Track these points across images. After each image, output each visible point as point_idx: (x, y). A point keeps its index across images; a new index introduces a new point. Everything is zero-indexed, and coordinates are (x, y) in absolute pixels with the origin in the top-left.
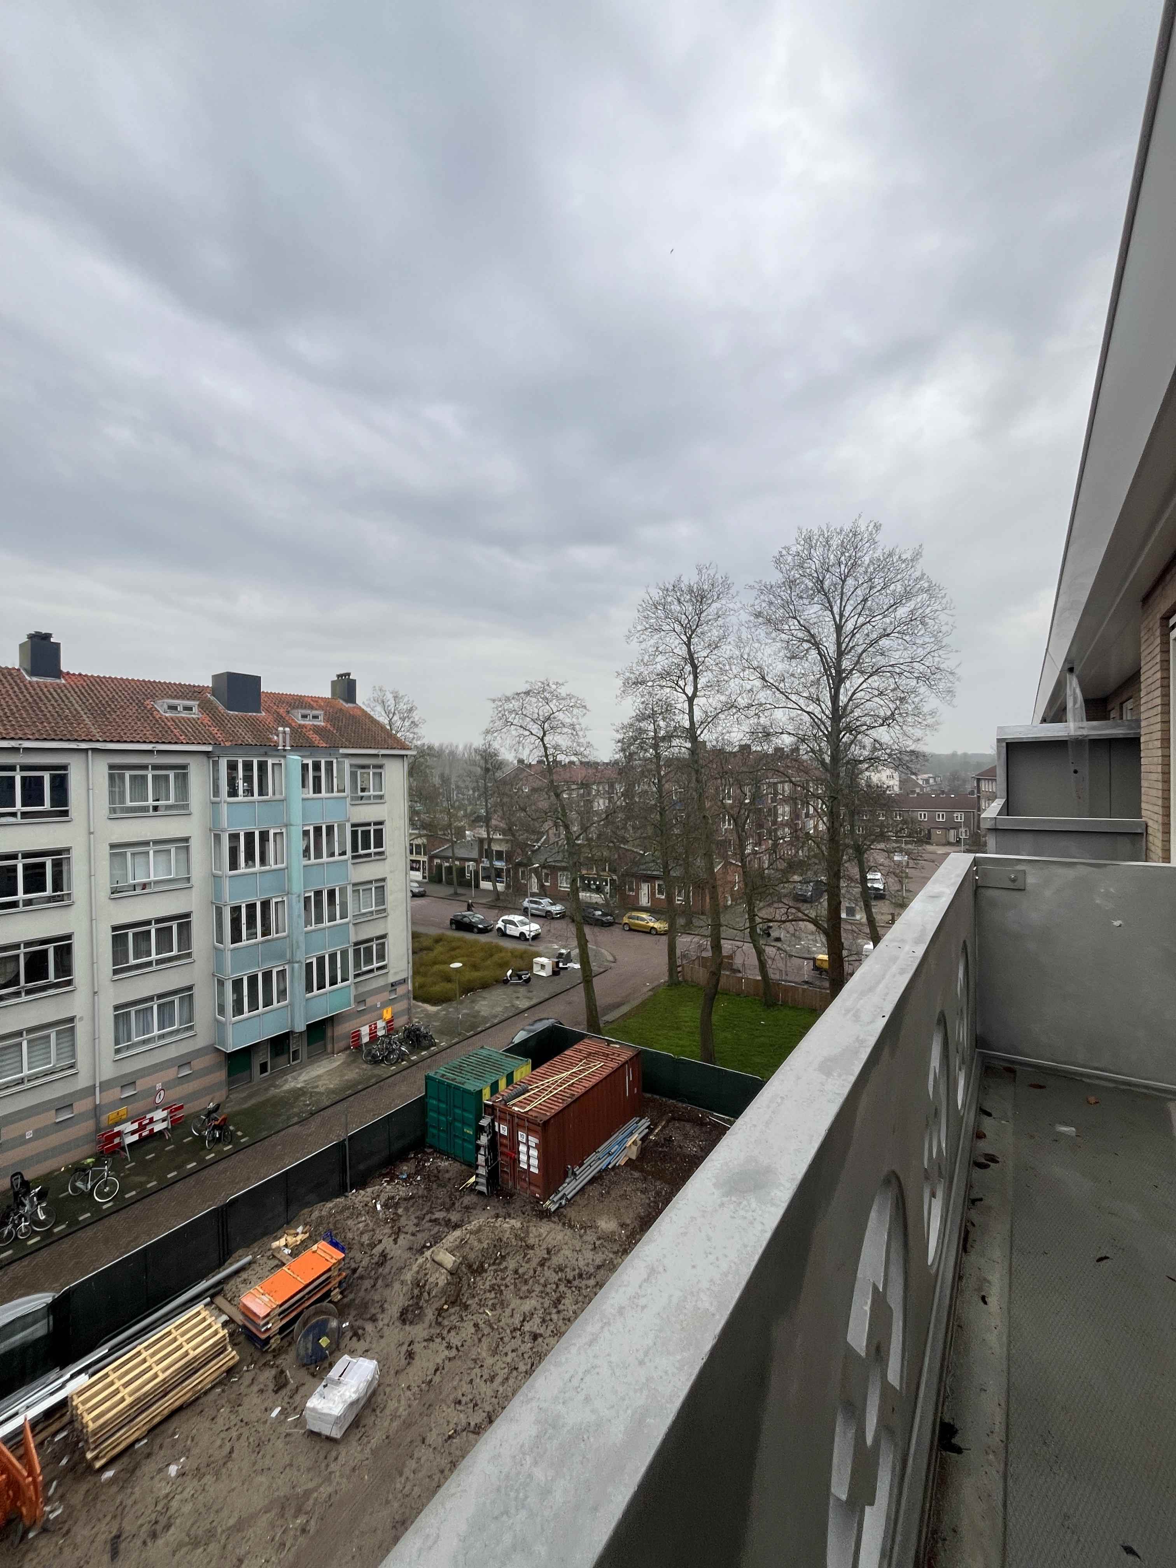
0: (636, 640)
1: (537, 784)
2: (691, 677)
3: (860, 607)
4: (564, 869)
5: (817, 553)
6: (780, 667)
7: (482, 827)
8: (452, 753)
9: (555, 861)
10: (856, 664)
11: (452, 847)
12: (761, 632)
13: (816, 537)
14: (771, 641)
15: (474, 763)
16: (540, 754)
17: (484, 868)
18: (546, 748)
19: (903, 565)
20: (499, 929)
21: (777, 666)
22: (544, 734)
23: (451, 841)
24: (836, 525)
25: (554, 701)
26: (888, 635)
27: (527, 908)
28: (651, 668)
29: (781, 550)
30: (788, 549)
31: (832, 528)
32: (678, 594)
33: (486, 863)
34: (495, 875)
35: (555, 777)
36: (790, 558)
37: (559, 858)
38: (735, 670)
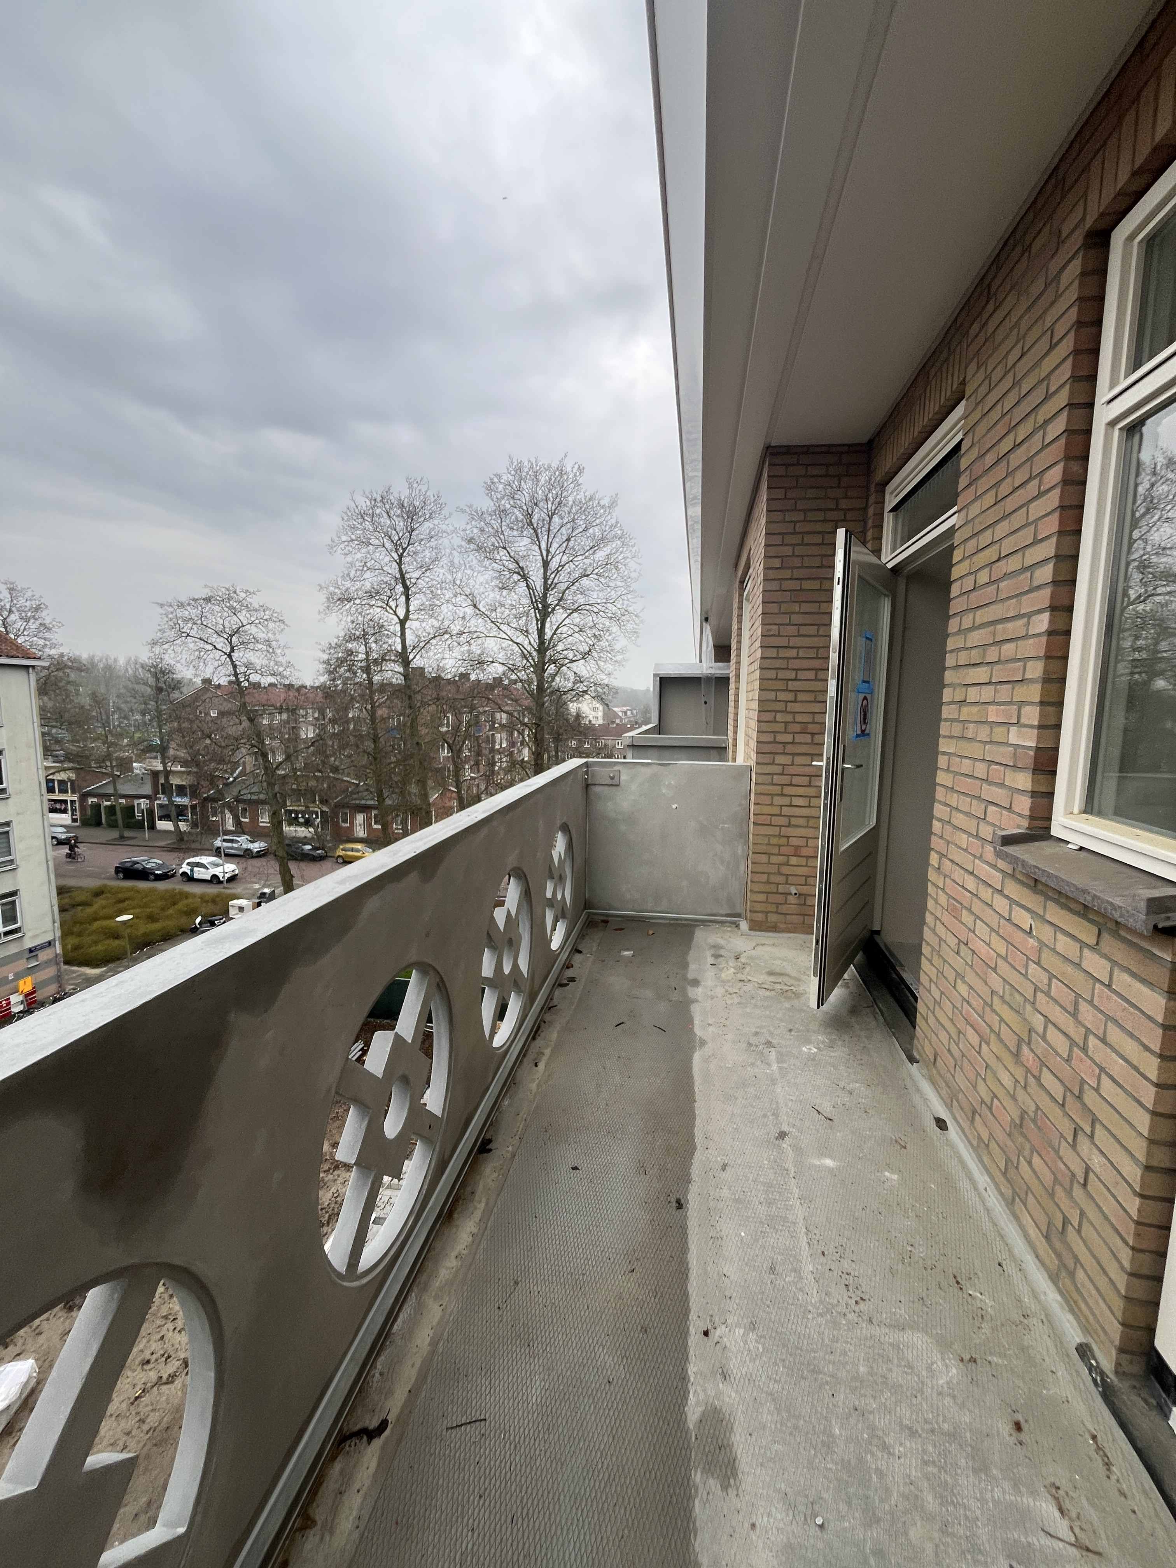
0: (339, 551)
1: (226, 706)
2: (403, 598)
3: (564, 545)
4: (263, 802)
5: (527, 486)
6: (493, 596)
7: (156, 758)
8: (108, 668)
9: (251, 794)
10: (560, 600)
11: (114, 782)
12: (473, 558)
13: (526, 470)
14: (483, 569)
15: (137, 680)
16: (228, 673)
17: (161, 806)
18: (235, 667)
19: (602, 511)
20: (184, 873)
21: (489, 596)
22: (232, 650)
23: (113, 775)
24: (544, 461)
25: (244, 612)
26: (588, 576)
27: (220, 848)
28: (358, 584)
29: (492, 477)
30: (499, 476)
31: (540, 463)
32: (387, 506)
33: (163, 800)
34: (175, 813)
35: (247, 699)
36: (501, 487)
37: (255, 789)
38: (449, 595)
